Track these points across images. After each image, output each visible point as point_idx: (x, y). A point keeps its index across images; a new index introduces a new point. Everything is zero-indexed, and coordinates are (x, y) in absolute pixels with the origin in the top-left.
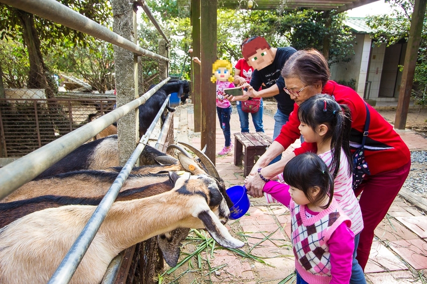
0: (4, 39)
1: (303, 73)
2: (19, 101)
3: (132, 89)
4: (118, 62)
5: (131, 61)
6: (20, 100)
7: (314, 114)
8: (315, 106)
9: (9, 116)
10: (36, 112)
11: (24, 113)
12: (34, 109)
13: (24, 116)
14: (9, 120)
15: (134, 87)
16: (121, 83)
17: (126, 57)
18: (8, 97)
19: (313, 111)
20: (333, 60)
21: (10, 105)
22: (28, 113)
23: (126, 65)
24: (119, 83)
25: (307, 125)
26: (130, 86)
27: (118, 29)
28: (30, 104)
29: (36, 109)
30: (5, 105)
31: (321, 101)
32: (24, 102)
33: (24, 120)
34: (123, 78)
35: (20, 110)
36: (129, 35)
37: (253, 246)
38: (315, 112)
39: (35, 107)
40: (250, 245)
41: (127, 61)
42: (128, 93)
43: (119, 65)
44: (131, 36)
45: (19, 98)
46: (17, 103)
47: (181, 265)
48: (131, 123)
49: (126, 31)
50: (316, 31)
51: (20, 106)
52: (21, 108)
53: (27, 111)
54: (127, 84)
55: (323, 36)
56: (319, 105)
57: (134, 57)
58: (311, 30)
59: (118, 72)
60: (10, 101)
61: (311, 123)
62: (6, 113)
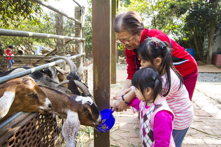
1: (130, 28)
7: (150, 52)
8: (149, 47)
19: (148, 51)
20: (217, 34)
25: (146, 61)
31: (152, 42)
38: (151, 51)
50: (206, 12)
55: (211, 16)
56: (151, 46)
58: (202, 12)
61: (149, 59)
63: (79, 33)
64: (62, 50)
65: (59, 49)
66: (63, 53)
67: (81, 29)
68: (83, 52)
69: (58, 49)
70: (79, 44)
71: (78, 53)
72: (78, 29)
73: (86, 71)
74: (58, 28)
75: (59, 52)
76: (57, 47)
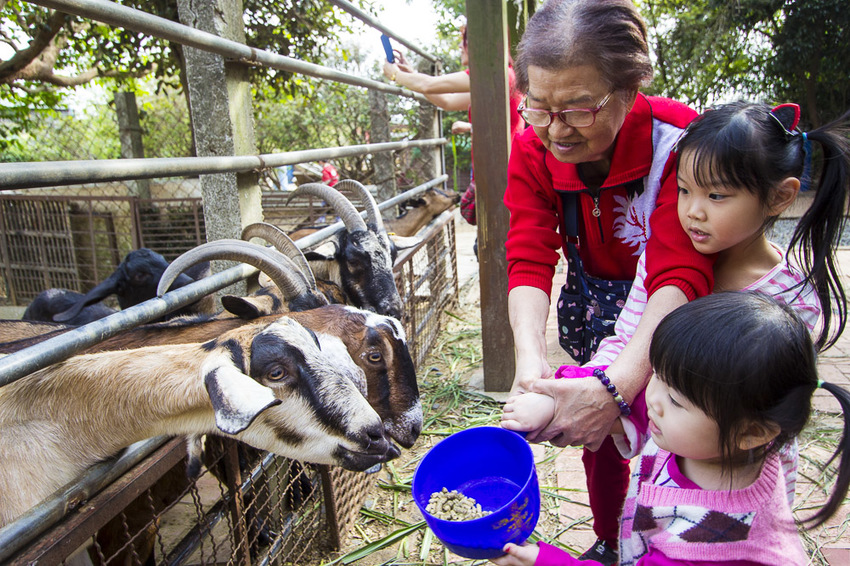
0: (161, 92)
2: (172, 204)
3: (228, 138)
4: (195, 81)
5: (218, 75)
6: (170, 200)
9: (155, 232)
10: (197, 222)
11: (179, 224)
12: (193, 217)
13: (179, 231)
14: (156, 239)
15: (231, 135)
16: (204, 128)
17: (210, 69)
18: (153, 197)
21: (158, 210)
22: (185, 224)
23: (210, 86)
24: (199, 126)
26: (223, 133)
27: (188, 6)
28: (189, 207)
29: (196, 217)
30: (150, 211)
32: (179, 203)
33: (180, 238)
34: (208, 115)
35: (173, 219)
36: (211, 18)
37: (569, 523)
39: (195, 214)
40: (562, 519)
41: (212, 75)
42: (220, 147)
43: (197, 87)
44: (217, 20)
45: (170, 197)
46: (169, 208)
47: (382, 548)
48: (231, 214)
49: (205, 8)
51: (172, 212)
52: (174, 215)
53: (183, 221)
54: (217, 129)
57: (225, 65)
59: (197, 103)
60: (157, 204)
62: (150, 226)
63: (431, 126)
64: (387, 171)
65: (381, 169)
66: (392, 179)
67: (434, 116)
68: (442, 174)
69: (377, 170)
70: (431, 153)
71: (431, 177)
72: (427, 116)
73: (450, 223)
74: (377, 115)
75: (380, 178)
76: (375, 165)
